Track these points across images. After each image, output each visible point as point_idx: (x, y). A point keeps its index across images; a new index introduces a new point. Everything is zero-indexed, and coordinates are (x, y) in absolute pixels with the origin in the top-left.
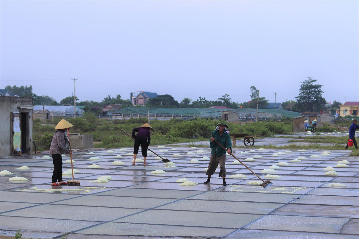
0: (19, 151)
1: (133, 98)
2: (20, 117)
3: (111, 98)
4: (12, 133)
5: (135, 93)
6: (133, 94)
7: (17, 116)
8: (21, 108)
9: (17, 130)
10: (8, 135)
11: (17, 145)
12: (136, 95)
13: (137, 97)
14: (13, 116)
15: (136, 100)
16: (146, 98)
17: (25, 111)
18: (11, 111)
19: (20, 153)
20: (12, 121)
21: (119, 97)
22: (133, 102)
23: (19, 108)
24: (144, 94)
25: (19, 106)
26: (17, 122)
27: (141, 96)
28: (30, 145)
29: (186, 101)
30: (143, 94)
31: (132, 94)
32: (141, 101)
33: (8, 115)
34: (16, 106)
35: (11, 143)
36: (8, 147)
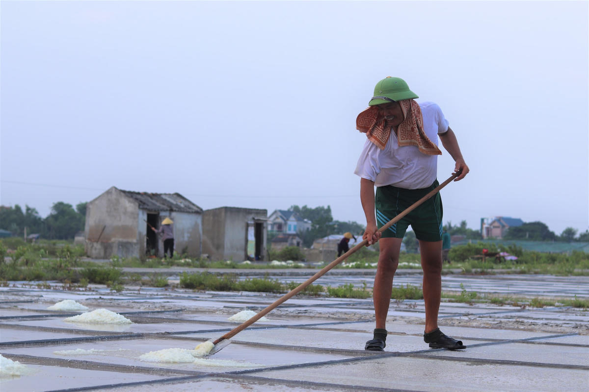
0: (253, 258)
1: (485, 226)
2: (254, 227)
3: (452, 225)
4: (247, 241)
5: (488, 219)
6: (485, 221)
7: (252, 226)
8: (256, 218)
9: (252, 238)
10: (243, 242)
11: (251, 252)
12: (490, 221)
13: (491, 224)
14: (248, 225)
15: (488, 230)
16: (503, 226)
17: (259, 222)
18: (246, 221)
19: (254, 260)
20: (247, 230)
21: (464, 224)
22: (484, 232)
23: (254, 219)
24: (502, 221)
25: (254, 217)
26: (252, 232)
27: (496, 224)
28: (264, 253)
29: (569, 233)
30: (499, 220)
31: (482, 220)
32: (497, 232)
33: (244, 224)
34: (251, 217)
35: (246, 250)
36: (242, 254)
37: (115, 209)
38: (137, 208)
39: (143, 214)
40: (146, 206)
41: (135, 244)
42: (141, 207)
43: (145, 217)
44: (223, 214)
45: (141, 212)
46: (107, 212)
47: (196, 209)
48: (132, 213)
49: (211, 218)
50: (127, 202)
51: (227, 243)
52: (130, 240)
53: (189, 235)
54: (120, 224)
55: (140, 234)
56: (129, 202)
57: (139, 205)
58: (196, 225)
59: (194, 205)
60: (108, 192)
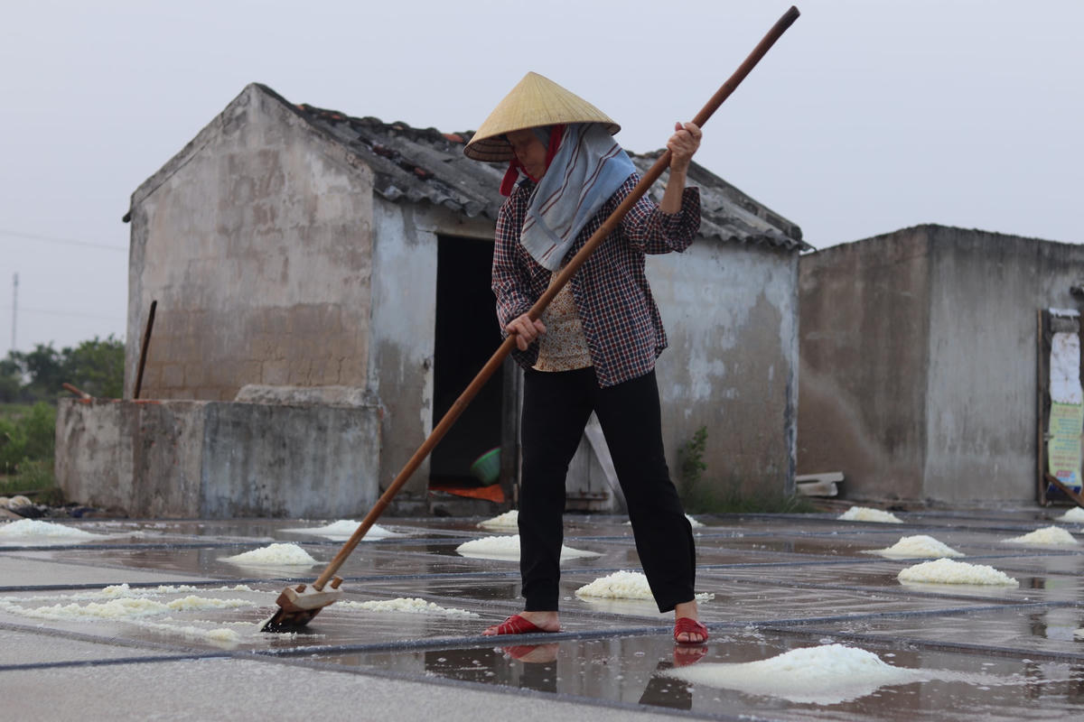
0: (1076, 489)
4: (1044, 402)
7: (1069, 330)
9: (1068, 389)
11: (1068, 459)
14: (1047, 328)
18: (1042, 303)
20: (1044, 350)
23: (1078, 292)
25: (1077, 283)
33: (1027, 323)
34: (1063, 283)
35: (1039, 449)
36: (1022, 467)
37: (261, 215)
38: (369, 197)
39: (410, 234)
40: (430, 191)
41: (348, 416)
42: (392, 191)
43: (426, 258)
44: (918, 262)
45: (391, 225)
46: (223, 230)
47: (764, 226)
48: (344, 231)
49: (859, 286)
50: (317, 166)
51: (941, 417)
52: (327, 395)
53: (719, 368)
54: (282, 299)
55: (388, 354)
56: (330, 163)
57: (382, 181)
58: (763, 310)
59: (753, 207)
60: (230, 120)
